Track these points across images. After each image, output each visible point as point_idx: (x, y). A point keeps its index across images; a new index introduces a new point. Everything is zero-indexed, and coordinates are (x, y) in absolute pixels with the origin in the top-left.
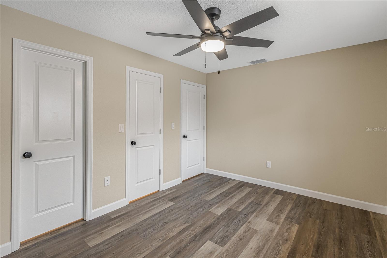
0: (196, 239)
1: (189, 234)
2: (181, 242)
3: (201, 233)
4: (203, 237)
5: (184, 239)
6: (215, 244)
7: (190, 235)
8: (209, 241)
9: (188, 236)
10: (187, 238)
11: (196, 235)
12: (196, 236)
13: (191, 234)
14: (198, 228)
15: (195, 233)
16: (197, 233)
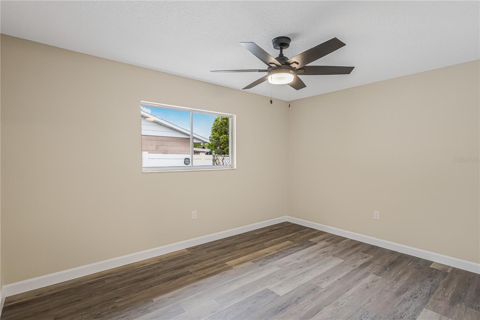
0: (295, 299)
1: (305, 306)
2: (313, 298)
3: (289, 305)
4: (287, 300)
5: (310, 301)
6: (275, 292)
7: (303, 304)
8: (281, 295)
9: (306, 304)
10: (308, 302)
11: (297, 304)
12: (296, 302)
13: (302, 306)
14: (294, 313)
15: (298, 307)
16: (295, 305)
